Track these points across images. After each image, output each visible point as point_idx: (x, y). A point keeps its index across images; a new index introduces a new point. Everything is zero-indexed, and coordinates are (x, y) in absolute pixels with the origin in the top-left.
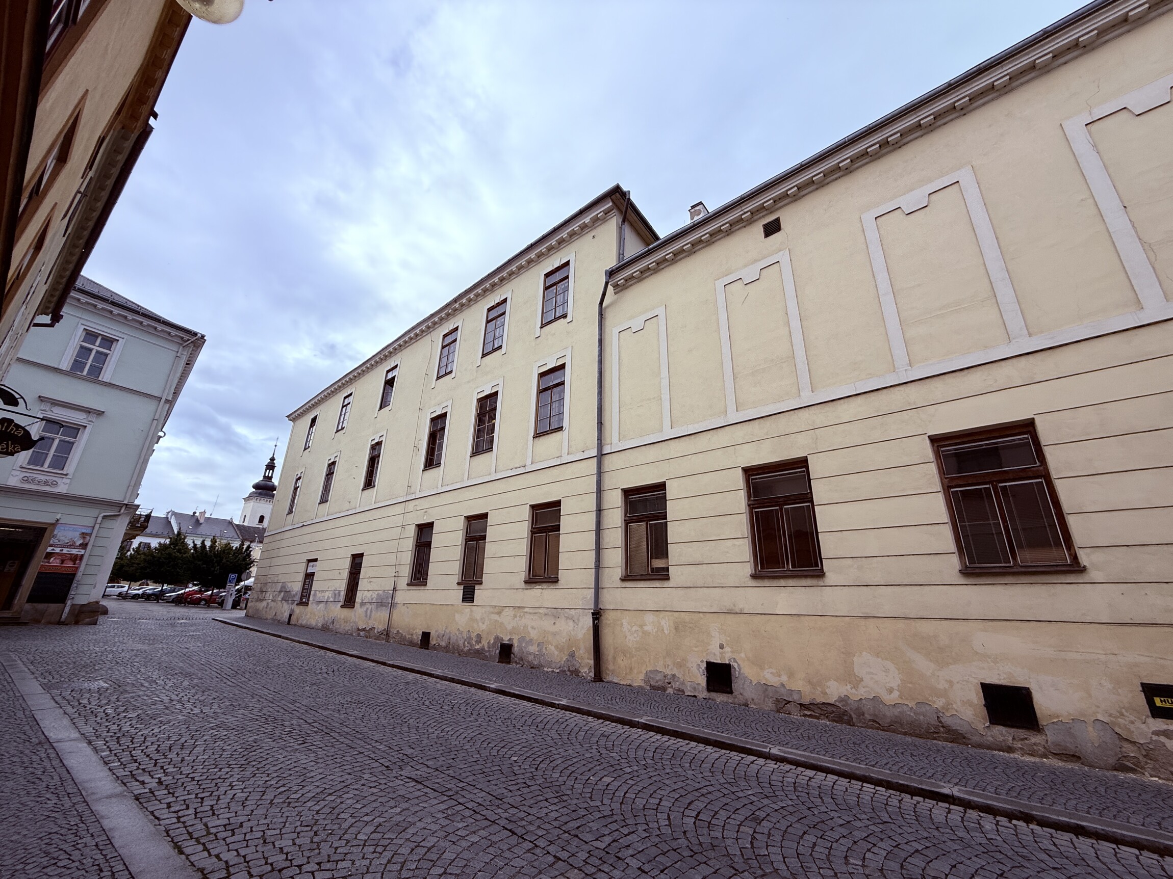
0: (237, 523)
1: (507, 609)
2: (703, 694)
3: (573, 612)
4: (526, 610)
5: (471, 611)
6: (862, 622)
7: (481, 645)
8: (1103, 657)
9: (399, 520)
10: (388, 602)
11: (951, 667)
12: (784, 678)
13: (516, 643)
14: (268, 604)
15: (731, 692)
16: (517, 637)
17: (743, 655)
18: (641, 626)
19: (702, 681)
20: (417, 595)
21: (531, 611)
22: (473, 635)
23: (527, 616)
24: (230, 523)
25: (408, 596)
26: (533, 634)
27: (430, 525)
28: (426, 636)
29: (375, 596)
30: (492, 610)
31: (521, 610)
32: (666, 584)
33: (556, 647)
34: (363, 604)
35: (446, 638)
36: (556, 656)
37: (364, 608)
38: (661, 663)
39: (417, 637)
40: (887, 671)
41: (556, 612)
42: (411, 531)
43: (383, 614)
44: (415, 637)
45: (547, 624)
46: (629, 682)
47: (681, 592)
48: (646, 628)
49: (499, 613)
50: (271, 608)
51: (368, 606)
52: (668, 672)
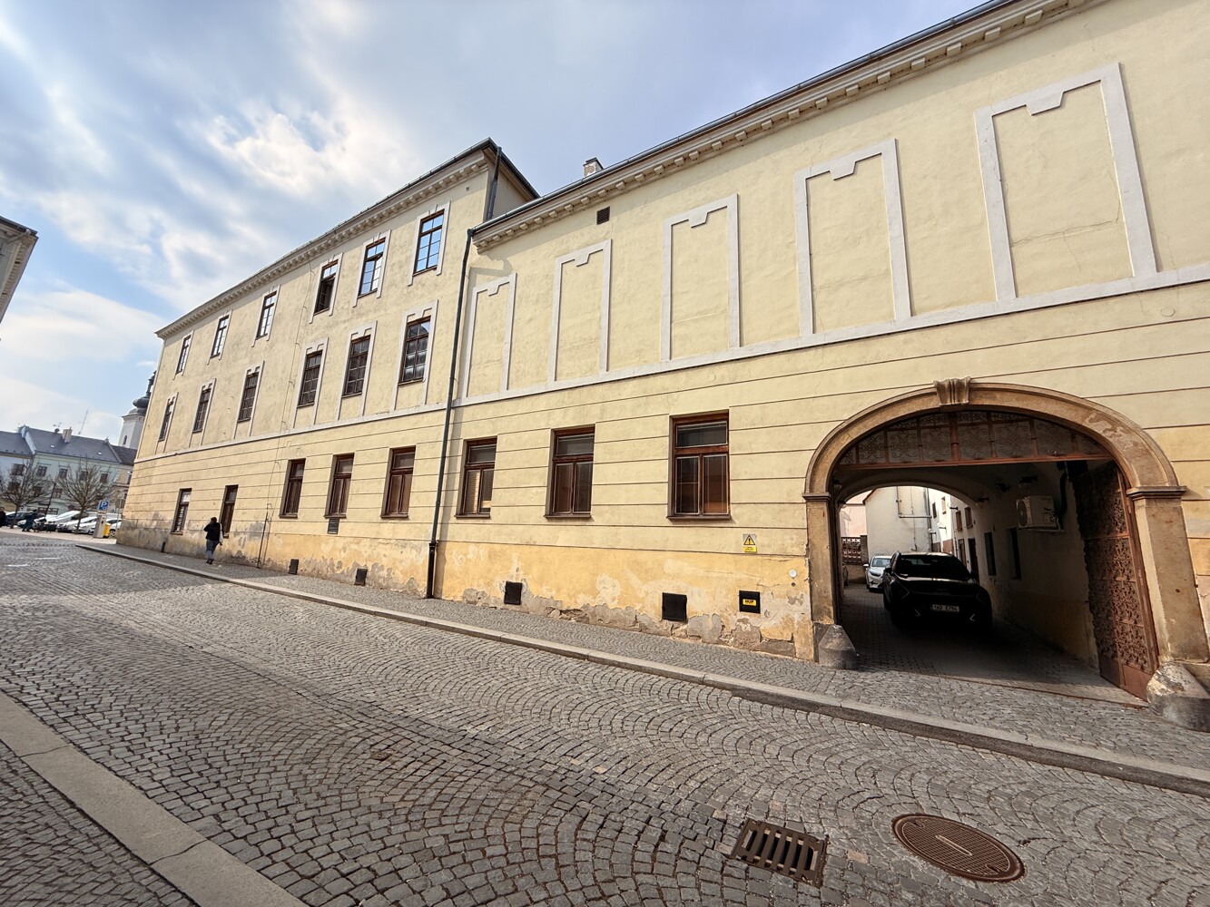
0: (117, 445)
1: (365, 540)
2: (501, 605)
3: (416, 543)
4: (380, 540)
5: (335, 541)
6: (606, 551)
7: (341, 570)
8: (726, 575)
9: (273, 455)
10: (261, 532)
11: (650, 583)
12: (554, 593)
13: (370, 569)
14: (140, 533)
15: (520, 604)
16: (372, 564)
17: (531, 576)
18: (465, 555)
19: (502, 596)
20: (287, 525)
21: (385, 542)
22: (336, 562)
23: (381, 545)
24: (106, 444)
25: (280, 526)
26: (384, 561)
27: (302, 462)
28: (295, 563)
29: (248, 526)
30: (352, 540)
31: (376, 541)
32: (487, 521)
33: (402, 572)
34: (236, 533)
35: (312, 566)
36: (401, 579)
37: (238, 538)
38: (476, 583)
39: (286, 565)
40: (614, 586)
41: (403, 543)
42: (284, 466)
43: (256, 543)
44: (284, 564)
45: (396, 553)
46: (451, 598)
47: (497, 528)
48: (469, 556)
49: (358, 543)
50: (144, 536)
51: (242, 535)
52: (480, 590)
